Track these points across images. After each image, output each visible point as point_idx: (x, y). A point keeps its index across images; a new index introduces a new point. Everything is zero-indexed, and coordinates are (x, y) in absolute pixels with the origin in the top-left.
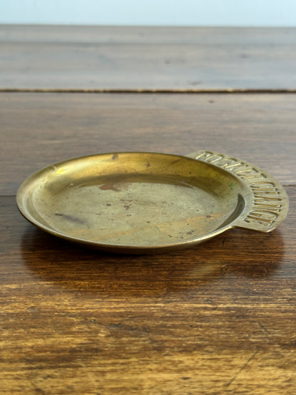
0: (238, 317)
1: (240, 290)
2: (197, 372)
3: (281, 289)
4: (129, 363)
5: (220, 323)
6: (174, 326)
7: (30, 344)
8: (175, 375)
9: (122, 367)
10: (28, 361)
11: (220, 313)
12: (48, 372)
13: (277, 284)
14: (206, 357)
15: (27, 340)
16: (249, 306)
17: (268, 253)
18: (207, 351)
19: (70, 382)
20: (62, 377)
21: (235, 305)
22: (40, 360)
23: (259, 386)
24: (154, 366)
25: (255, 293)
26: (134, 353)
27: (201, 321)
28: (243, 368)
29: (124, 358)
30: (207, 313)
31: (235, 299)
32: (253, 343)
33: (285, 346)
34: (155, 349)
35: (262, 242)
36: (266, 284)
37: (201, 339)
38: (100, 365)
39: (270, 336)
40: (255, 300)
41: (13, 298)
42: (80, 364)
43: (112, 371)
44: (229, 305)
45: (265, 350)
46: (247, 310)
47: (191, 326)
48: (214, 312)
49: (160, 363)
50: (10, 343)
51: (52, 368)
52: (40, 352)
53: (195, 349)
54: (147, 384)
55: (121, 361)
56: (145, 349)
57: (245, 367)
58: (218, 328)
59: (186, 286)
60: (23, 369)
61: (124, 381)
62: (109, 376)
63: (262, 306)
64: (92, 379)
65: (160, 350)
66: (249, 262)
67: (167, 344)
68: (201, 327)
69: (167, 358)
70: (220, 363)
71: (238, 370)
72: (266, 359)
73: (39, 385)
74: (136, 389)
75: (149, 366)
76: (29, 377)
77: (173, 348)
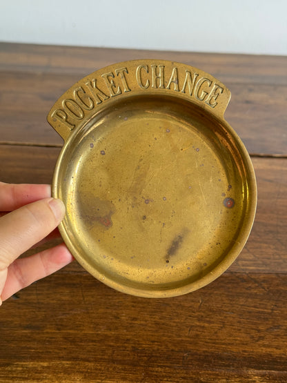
3: (219, 379)
36: (210, 374)
41: (45, 375)
59: (157, 372)
66: (204, 352)
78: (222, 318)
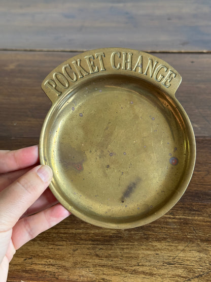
0: (184, 224)
1: (187, 208)
2: (162, 251)
3: (207, 208)
4: (134, 245)
5: (175, 227)
6: (155, 227)
7: (93, 232)
8: (153, 252)
9: (131, 246)
10: (93, 241)
11: (176, 220)
12: (101, 247)
13: (205, 205)
14: (167, 244)
15: (91, 230)
16: (190, 218)
17: (205, 185)
18: (168, 241)
19: (110, 252)
20: (106, 249)
21: (184, 217)
22: (97, 240)
23: (187, 260)
24: (144, 247)
25: (194, 210)
26: (136, 240)
27: (167, 225)
28: (182, 251)
29: (132, 242)
30: (170, 220)
31: (184, 213)
32: (188, 238)
33: (202, 241)
34: (145, 238)
35: (203, 178)
36: (200, 205)
37: (166, 235)
38: (122, 245)
39: (197, 235)
40: (193, 214)
42: (114, 243)
43: (127, 248)
44: (181, 217)
45: (193, 242)
46: (189, 219)
47: (162, 227)
48: (174, 220)
49: (147, 246)
50: (84, 231)
51: (102, 245)
52: (97, 236)
53: (163, 240)
54: (141, 256)
55: (131, 244)
56: (141, 238)
57: (183, 250)
58: (174, 229)
60: (91, 244)
61: (132, 253)
62: (125, 251)
63: (196, 218)
64: (118, 252)
65: (147, 239)
66: (195, 190)
67: (150, 236)
68: (167, 228)
69: (150, 243)
70: (172, 248)
71: (179, 252)
72: (193, 247)
73: (97, 253)
74: (136, 257)
75: (142, 247)
76: (93, 249)
77: (153, 239)
78: (207, 168)
